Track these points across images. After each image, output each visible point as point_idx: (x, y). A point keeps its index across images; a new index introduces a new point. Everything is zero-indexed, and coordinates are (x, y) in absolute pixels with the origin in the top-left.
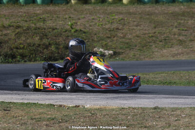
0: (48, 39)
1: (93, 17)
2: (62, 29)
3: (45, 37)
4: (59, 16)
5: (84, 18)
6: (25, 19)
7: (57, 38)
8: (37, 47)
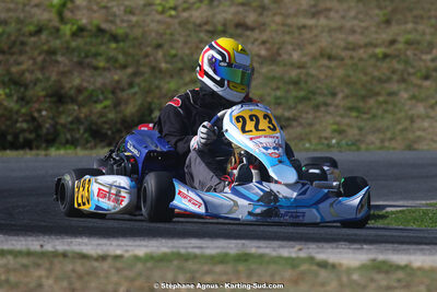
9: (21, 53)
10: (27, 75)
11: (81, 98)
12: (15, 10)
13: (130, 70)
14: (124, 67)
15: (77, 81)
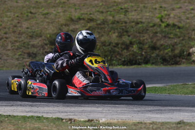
0: (129, 36)
1: (191, 7)
2: (149, 23)
3: (125, 33)
4: (146, 5)
5: (180, 8)
6: (101, 10)
7: (142, 35)
8: (115, 47)
9: (146, 33)
10: (146, 40)
11: (162, 48)
12: (149, 19)
13: (181, 38)
14: (179, 37)
15: (162, 42)
